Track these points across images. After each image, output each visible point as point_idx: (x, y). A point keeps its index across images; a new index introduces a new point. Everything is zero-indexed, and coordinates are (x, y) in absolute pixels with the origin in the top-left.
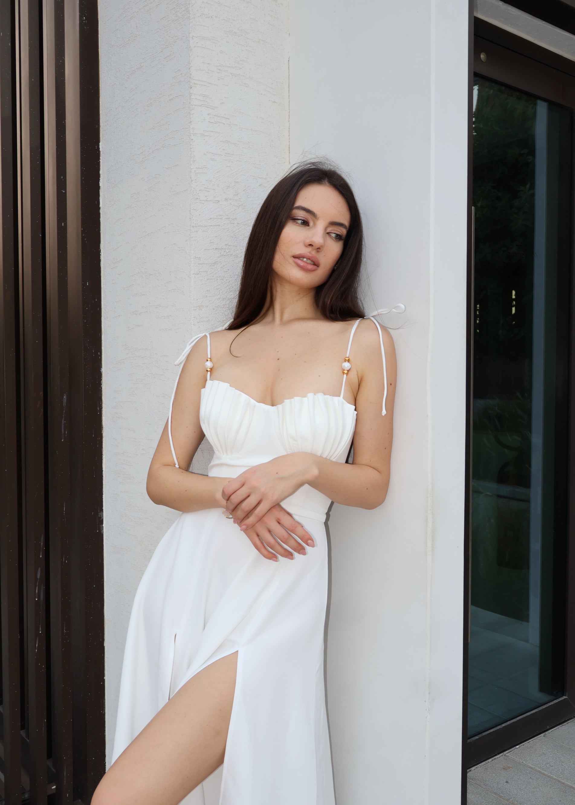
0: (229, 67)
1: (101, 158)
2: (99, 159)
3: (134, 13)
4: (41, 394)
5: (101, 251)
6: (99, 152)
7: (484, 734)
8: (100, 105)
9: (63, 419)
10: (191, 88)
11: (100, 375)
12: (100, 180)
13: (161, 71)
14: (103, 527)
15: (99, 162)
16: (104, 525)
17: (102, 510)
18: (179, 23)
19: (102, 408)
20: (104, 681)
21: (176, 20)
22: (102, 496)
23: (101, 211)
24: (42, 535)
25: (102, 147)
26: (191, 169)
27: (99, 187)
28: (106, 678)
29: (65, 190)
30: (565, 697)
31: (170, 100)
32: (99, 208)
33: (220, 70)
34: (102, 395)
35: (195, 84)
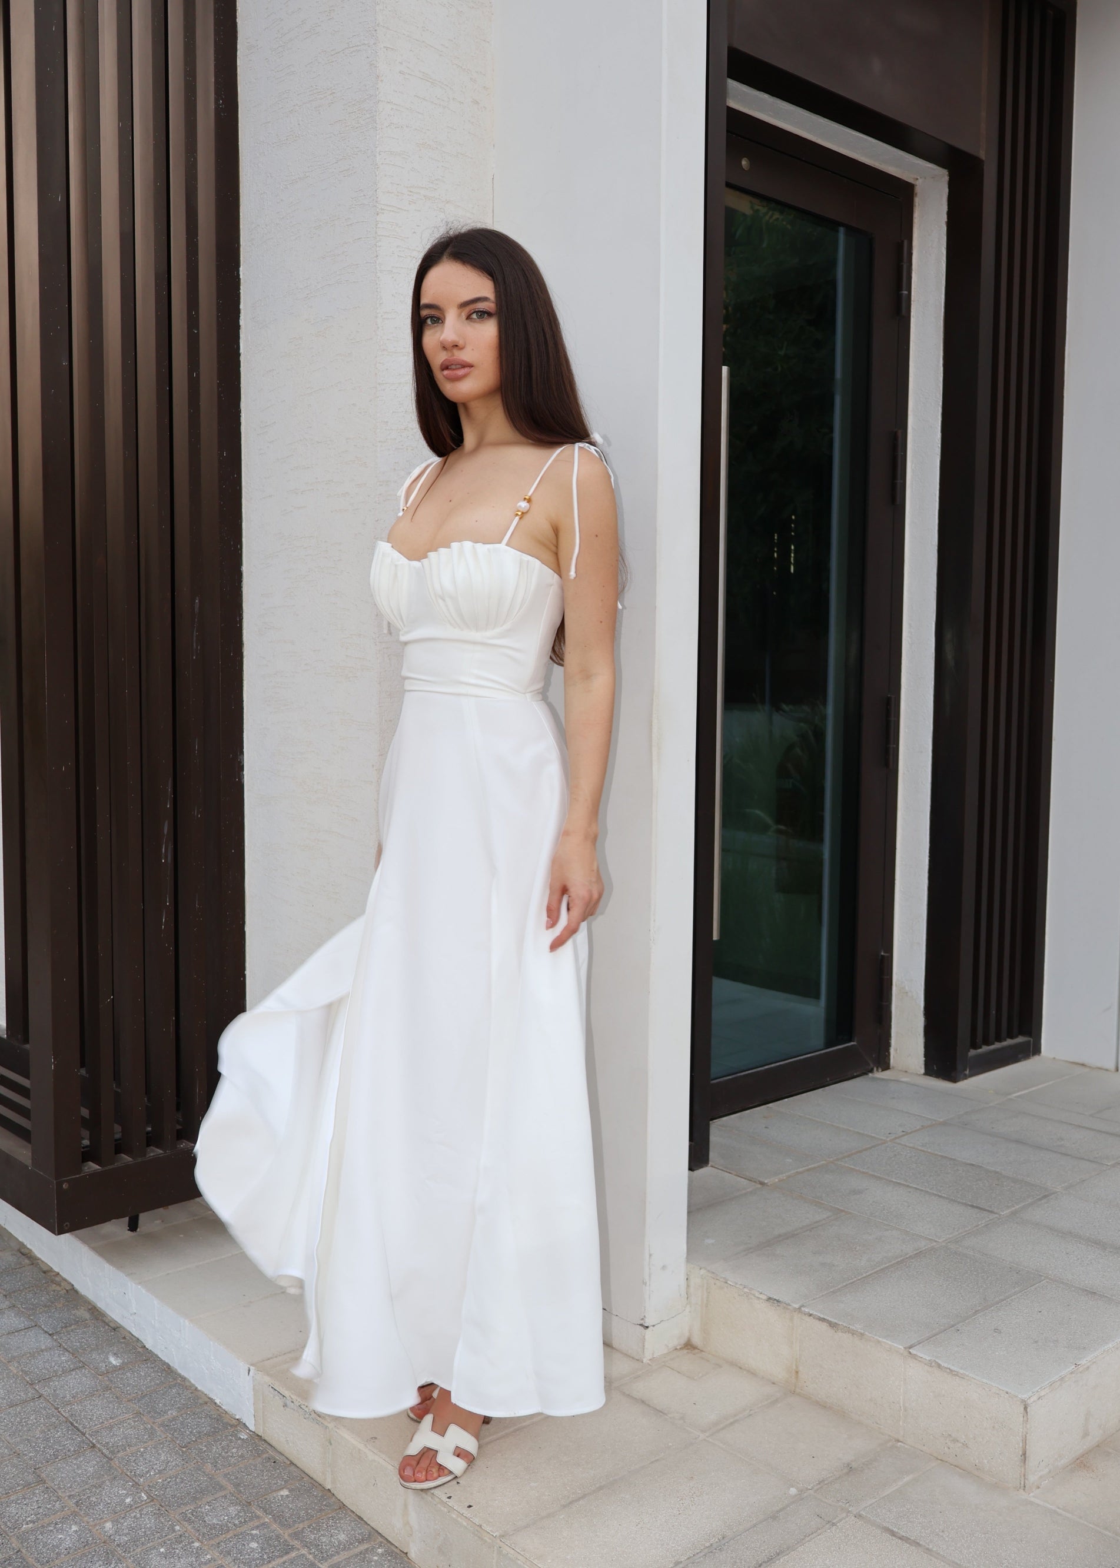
0: (422, 188)
1: (241, 287)
2: (239, 289)
3: (294, 106)
4: (169, 594)
5: (242, 411)
6: (239, 279)
7: (739, 1075)
8: (241, 217)
9: (195, 629)
10: (378, 214)
11: (239, 575)
12: (240, 317)
13: (336, 187)
14: (243, 775)
15: (240, 292)
16: (245, 773)
17: (242, 753)
18: (361, 132)
19: (242, 619)
20: (244, 976)
21: (357, 128)
22: (243, 735)
23: (242, 359)
24: (170, 779)
25: (243, 274)
26: (378, 313)
27: (238, 327)
28: (247, 972)
29: (198, 329)
30: (852, 1043)
31: (348, 225)
32: (239, 355)
33: (411, 192)
34: (242, 601)
35: (382, 209)
